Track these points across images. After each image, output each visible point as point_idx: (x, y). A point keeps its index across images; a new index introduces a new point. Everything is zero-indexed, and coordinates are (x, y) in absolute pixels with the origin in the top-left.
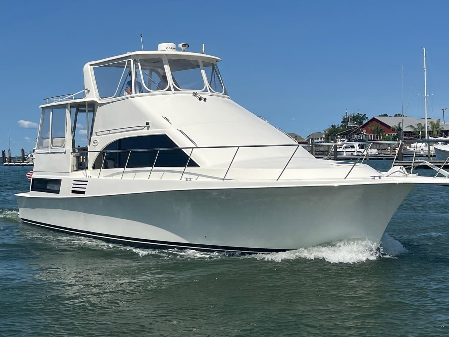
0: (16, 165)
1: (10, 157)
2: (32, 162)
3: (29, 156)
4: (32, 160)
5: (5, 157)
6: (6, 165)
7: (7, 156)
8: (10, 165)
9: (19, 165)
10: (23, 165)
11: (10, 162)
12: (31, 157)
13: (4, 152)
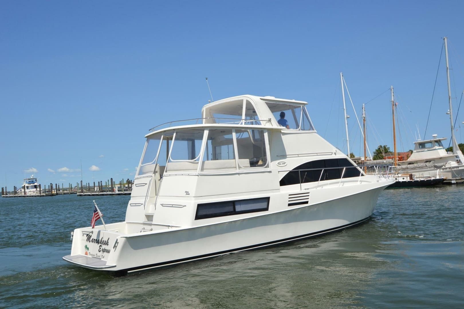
0: (10, 197)
1: (6, 191)
2: (21, 194)
3: (19, 191)
4: (21, 193)
5: (4, 192)
6: (4, 197)
7: (5, 191)
8: (6, 197)
9: (12, 197)
10: (15, 197)
11: (6, 194)
12: (20, 191)
13: (3, 189)
